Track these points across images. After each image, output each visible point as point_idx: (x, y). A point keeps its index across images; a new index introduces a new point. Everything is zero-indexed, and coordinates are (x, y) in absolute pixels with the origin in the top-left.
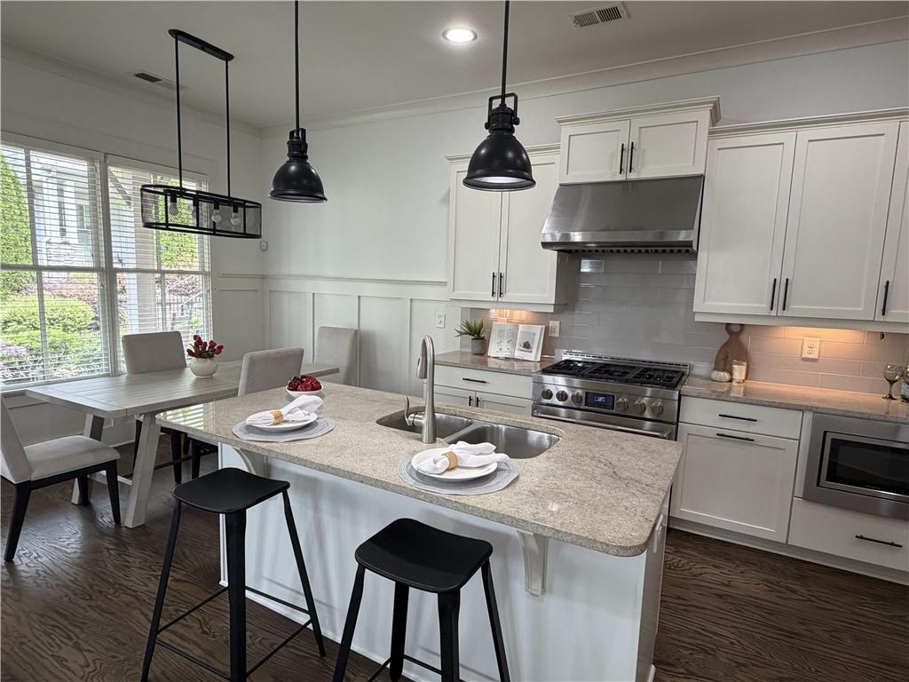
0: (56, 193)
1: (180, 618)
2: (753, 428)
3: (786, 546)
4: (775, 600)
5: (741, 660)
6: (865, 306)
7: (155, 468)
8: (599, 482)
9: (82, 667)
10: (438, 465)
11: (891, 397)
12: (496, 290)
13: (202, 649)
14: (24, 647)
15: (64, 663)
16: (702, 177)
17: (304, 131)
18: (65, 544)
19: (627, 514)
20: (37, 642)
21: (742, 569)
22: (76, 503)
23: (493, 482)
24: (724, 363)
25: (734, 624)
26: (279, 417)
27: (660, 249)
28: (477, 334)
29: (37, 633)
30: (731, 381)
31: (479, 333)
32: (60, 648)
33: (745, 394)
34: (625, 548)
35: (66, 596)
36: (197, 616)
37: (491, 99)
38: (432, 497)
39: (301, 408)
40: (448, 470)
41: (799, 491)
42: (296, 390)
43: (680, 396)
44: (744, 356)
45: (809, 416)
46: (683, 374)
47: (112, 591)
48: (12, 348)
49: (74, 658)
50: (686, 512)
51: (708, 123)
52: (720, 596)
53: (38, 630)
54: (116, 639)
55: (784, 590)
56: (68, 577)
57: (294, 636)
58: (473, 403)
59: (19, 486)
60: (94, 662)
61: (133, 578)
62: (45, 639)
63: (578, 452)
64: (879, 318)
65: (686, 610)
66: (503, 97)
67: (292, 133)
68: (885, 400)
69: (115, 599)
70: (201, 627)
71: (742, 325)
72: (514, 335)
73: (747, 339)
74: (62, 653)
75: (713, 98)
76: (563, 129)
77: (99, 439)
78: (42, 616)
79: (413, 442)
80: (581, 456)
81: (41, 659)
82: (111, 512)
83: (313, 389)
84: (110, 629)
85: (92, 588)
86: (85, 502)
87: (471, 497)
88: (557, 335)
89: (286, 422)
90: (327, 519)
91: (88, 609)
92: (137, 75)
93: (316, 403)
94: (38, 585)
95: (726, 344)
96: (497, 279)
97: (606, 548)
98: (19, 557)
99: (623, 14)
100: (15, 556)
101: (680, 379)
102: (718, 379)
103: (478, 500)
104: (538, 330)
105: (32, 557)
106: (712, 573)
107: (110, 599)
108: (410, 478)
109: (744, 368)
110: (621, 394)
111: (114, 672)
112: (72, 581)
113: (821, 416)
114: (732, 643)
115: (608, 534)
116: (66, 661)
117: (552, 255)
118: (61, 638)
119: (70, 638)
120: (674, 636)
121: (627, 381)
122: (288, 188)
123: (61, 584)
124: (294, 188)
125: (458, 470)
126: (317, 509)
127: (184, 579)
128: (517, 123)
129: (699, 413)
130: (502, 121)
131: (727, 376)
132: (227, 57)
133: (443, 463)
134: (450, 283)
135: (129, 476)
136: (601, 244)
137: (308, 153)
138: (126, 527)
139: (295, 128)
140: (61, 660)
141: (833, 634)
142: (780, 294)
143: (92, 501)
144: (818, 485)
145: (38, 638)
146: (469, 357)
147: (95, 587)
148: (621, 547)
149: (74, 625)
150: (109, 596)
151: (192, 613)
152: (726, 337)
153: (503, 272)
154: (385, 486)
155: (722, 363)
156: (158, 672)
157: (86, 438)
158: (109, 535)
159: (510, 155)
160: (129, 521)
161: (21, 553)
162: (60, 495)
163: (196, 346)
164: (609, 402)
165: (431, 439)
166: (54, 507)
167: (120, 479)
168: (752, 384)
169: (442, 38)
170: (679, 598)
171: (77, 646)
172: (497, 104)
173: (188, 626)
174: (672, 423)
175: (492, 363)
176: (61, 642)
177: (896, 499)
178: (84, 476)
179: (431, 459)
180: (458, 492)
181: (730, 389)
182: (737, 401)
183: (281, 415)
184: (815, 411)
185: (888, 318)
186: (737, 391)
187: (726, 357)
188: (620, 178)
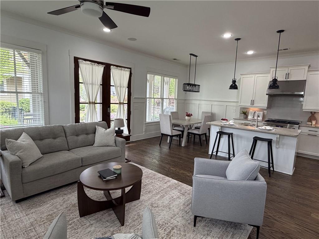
2: (317, 133)
12: (252, 104)
16: (306, 80)
22: (168, 142)
24: (310, 120)
27: (294, 95)
28: (245, 114)
31: (246, 113)
43: (299, 126)
44: (315, 119)
46: (299, 123)
50: (300, 151)
51: (307, 69)
71: (315, 112)
73: (316, 115)
75: (309, 64)
76: (271, 69)
88: (266, 114)
95: (311, 116)
96: (252, 101)
102: (308, 124)
104: (261, 113)
109: (315, 122)
117: (268, 96)
121: (286, 123)
131: (311, 123)
132: (196, 56)
134: (239, 102)
152: (311, 115)
153: (254, 100)
160: (183, 145)
168: (317, 125)
169: (246, 53)
182: (313, 128)
183: (229, 123)
187: (311, 119)
188: (286, 80)
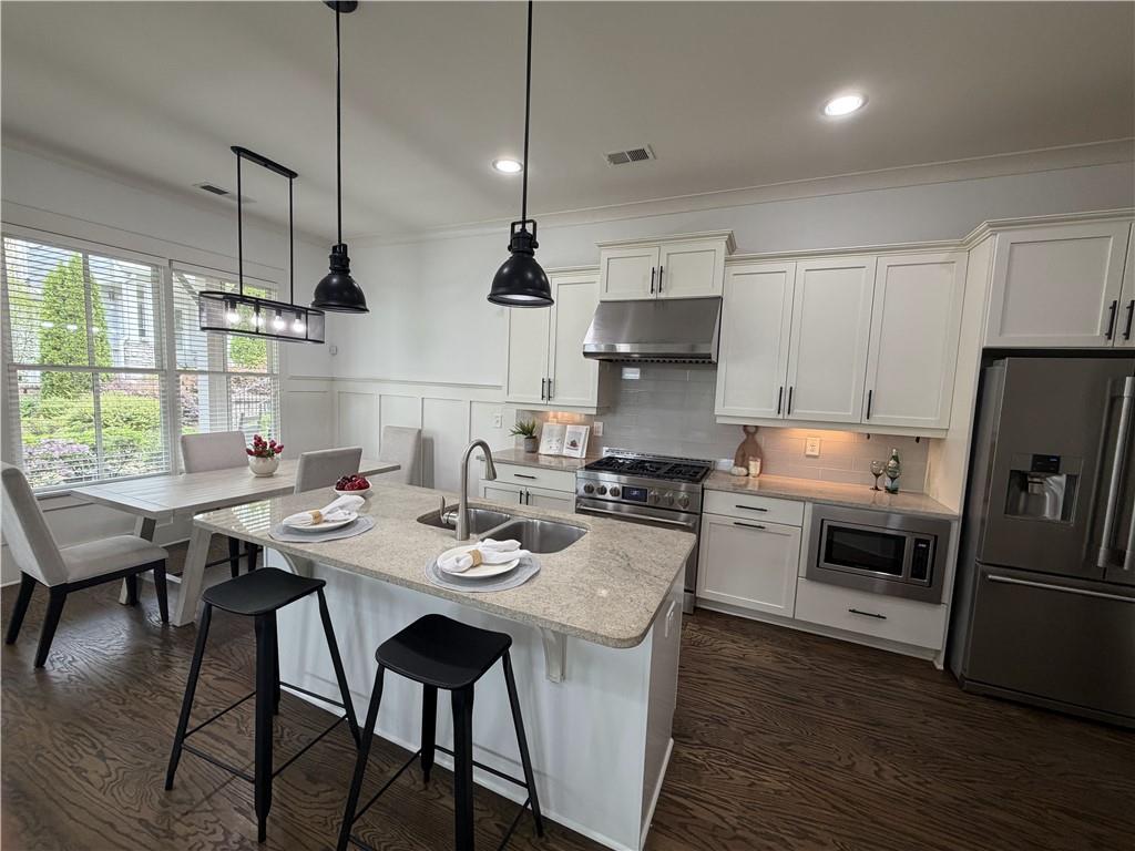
0: (135, 294)
1: (216, 717)
2: (763, 517)
3: (793, 620)
4: (782, 670)
5: (750, 728)
6: (853, 412)
7: (207, 566)
8: (612, 575)
9: (102, 777)
10: (461, 563)
11: (877, 489)
12: (546, 394)
13: (236, 749)
14: (40, 759)
15: (84, 774)
16: (720, 299)
17: (345, 246)
18: (106, 646)
19: (632, 606)
20: (57, 753)
21: (756, 642)
22: (124, 602)
23: (513, 579)
24: (742, 461)
25: (745, 694)
26: (318, 518)
27: (687, 360)
28: (530, 434)
29: (58, 743)
30: (747, 475)
31: (531, 433)
32: (81, 757)
33: (760, 486)
34: (624, 640)
35: (98, 701)
36: (235, 715)
37: (513, 225)
38: (451, 595)
39: (342, 507)
40: (472, 567)
41: (803, 572)
42: (343, 489)
43: (703, 489)
44: (758, 453)
45: (809, 506)
46: (708, 469)
47: (149, 693)
48: (74, 446)
49: (94, 767)
51: (723, 252)
52: (735, 669)
53: (61, 740)
54: (144, 744)
55: (790, 660)
56: (104, 681)
57: (331, 729)
58: (524, 498)
59: (53, 589)
60: (117, 771)
61: (172, 679)
62: (67, 749)
63: (600, 545)
64: (865, 421)
65: (705, 684)
66: (524, 222)
67: (334, 248)
68: (873, 492)
69: (150, 702)
70: (238, 727)
71: (756, 427)
72: (563, 435)
73: (761, 439)
74: (83, 764)
75: (728, 231)
76: (603, 252)
77: (151, 540)
78: (67, 724)
79: (447, 539)
80: (602, 549)
81: (58, 772)
82: (158, 610)
83: (360, 488)
84: (140, 734)
85: (127, 691)
86: (134, 602)
87: (489, 595)
88: (600, 434)
89: (325, 521)
90: (367, 614)
91: (120, 713)
92: (205, 188)
93: (358, 502)
94: (68, 691)
95: (744, 443)
96: (546, 385)
97: (606, 641)
98: (52, 662)
99: (650, 155)
100: (47, 661)
101: (705, 473)
102: (736, 473)
103: (494, 596)
104: (584, 430)
105: (66, 662)
106: (730, 647)
107: (146, 703)
108: (434, 576)
109: (759, 464)
110: (652, 488)
111: (136, 780)
112: (106, 685)
113: (820, 506)
114: (743, 713)
115: (609, 629)
116: (86, 772)
117: (594, 364)
118: (85, 748)
119: (94, 746)
120: (693, 709)
121: (658, 477)
122: (328, 300)
123: (94, 688)
124: (336, 300)
125: (482, 566)
126: (356, 604)
127: (227, 677)
128: (536, 247)
129: (719, 504)
130: (523, 244)
131: (744, 471)
132: (292, 175)
133: (467, 560)
134: (505, 387)
135: (179, 575)
136: (644, 355)
137: (350, 268)
138: (174, 626)
139: (337, 243)
140: (79, 771)
141: (829, 699)
142: (786, 399)
143: (142, 600)
144: (818, 566)
145: (58, 750)
146: (522, 455)
147: (131, 691)
148: (619, 639)
149: (101, 732)
150: (145, 699)
151: (230, 711)
152: (743, 438)
153: (552, 378)
154: (410, 585)
155: (740, 459)
156: (185, 776)
157: (136, 537)
158: (155, 635)
159: (530, 275)
160: (176, 618)
161: (54, 657)
162: (108, 596)
163: (256, 445)
164: (643, 494)
165: (465, 536)
166: (99, 608)
167: (168, 577)
168: (766, 478)
169: (493, 169)
170: (700, 672)
171: (101, 756)
172: (518, 228)
173: (225, 727)
174: (696, 514)
175: (543, 460)
176: (84, 750)
177: (887, 578)
178: (132, 576)
179: (455, 557)
180: (477, 589)
181: (747, 483)
182: (751, 493)
183: (320, 515)
184: (814, 501)
185: (872, 421)
186: (753, 485)
187: (744, 455)
188: (652, 297)
